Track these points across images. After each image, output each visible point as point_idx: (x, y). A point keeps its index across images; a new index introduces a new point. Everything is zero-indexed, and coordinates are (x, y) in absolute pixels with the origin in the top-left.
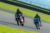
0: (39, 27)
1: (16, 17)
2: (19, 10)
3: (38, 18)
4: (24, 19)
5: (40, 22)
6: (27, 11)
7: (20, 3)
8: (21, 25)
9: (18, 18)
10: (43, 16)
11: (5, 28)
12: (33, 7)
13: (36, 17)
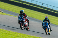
0: (48, 32)
1: (19, 20)
2: (23, 12)
3: (47, 22)
4: (28, 22)
5: (50, 26)
6: (38, 14)
7: (30, 5)
8: (25, 29)
9: (21, 21)
10: (56, 20)
11: (12, 34)
12: (45, 10)
13: (45, 20)
